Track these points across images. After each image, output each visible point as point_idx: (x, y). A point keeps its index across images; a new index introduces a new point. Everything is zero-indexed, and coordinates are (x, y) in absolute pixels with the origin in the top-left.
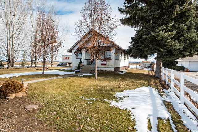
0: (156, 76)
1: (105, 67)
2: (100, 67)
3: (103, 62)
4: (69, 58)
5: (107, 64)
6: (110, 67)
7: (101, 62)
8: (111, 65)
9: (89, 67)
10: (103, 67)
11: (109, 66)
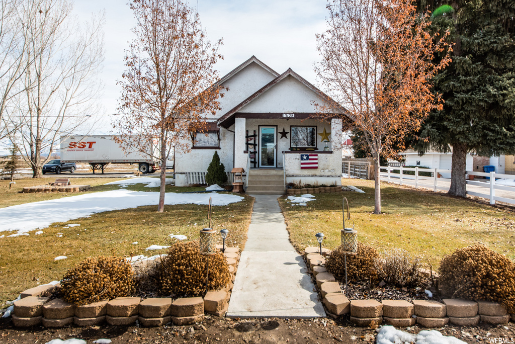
0: (457, 193)
1: (312, 176)
2: (297, 176)
3: (308, 159)
4: (91, 144)
5: (320, 166)
6: (329, 174)
7: (302, 159)
8: (331, 168)
9: (266, 176)
10: (309, 176)
11: (327, 173)
